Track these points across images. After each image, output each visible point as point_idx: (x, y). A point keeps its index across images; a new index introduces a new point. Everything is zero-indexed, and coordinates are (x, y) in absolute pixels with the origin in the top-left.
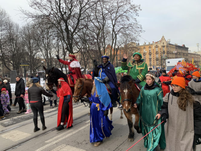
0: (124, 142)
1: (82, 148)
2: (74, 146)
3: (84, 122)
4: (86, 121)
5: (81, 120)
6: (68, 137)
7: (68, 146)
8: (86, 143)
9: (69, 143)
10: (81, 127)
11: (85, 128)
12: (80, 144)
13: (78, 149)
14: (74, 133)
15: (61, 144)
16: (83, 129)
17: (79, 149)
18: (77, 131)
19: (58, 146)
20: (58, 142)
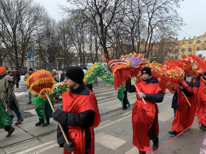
0: (164, 137)
1: (121, 138)
2: (113, 136)
3: (120, 114)
4: (123, 114)
5: (118, 113)
6: (106, 127)
7: (108, 134)
8: (125, 134)
9: (108, 132)
10: (117, 119)
11: (122, 120)
12: (119, 135)
13: (117, 138)
14: (112, 123)
15: (101, 133)
16: (120, 121)
17: (119, 139)
18: (114, 122)
19: (98, 134)
20: (98, 131)
